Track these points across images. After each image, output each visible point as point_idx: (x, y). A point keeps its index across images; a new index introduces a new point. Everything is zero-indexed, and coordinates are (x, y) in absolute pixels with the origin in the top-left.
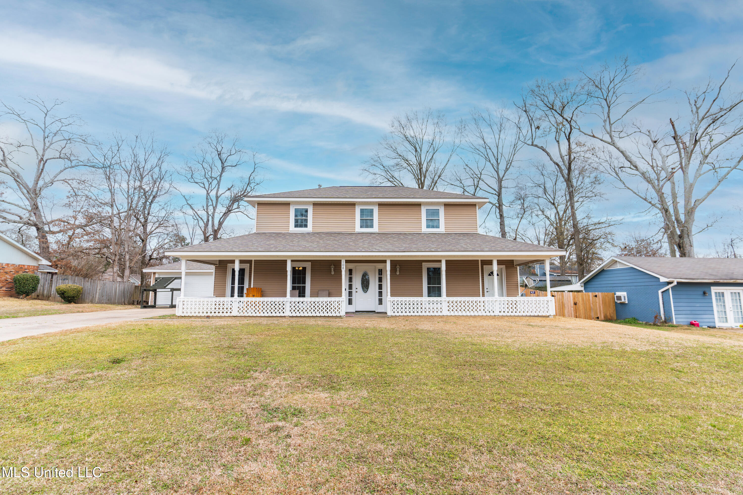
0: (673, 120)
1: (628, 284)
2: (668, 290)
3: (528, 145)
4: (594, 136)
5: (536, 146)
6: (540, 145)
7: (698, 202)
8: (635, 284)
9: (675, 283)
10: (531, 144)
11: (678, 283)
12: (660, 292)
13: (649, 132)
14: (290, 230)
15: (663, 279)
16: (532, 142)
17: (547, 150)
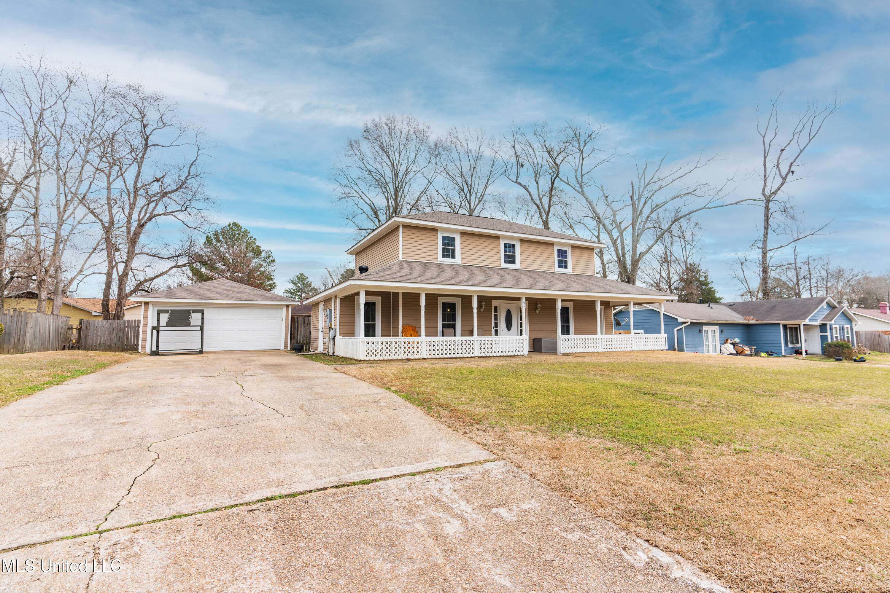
0: (633, 182)
1: (646, 324)
2: (682, 328)
3: (513, 181)
4: (568, 184)
5: (520, 184)
6: (523, 184)
7: (642, 255)
8: (653, 324)
9: (689, 323)
10: (515, 181)
11: (692, 323)
12: (675, 330)
13: (602, 187)
14: (439, 260)
15: (680, 320)
16: (517, 180)
17: (529, 189)
